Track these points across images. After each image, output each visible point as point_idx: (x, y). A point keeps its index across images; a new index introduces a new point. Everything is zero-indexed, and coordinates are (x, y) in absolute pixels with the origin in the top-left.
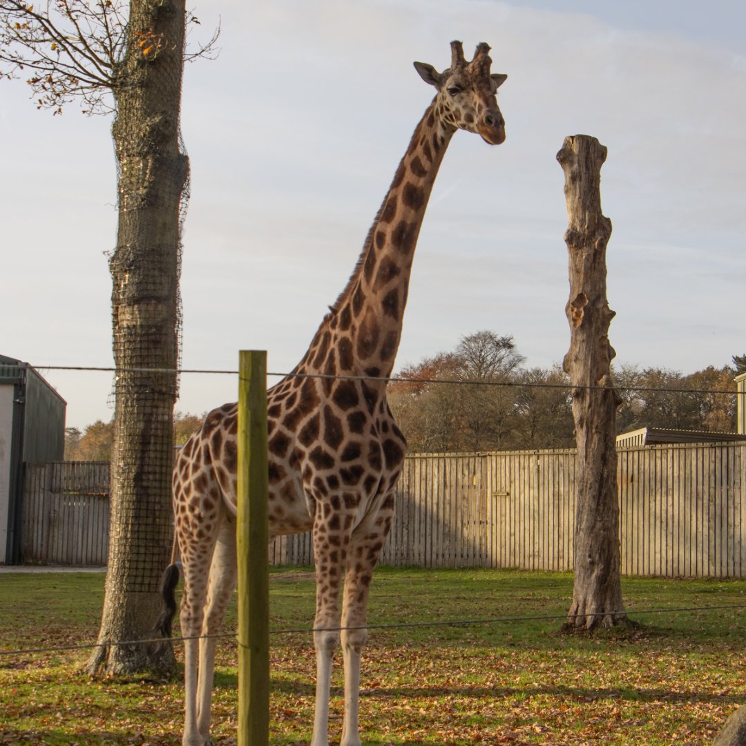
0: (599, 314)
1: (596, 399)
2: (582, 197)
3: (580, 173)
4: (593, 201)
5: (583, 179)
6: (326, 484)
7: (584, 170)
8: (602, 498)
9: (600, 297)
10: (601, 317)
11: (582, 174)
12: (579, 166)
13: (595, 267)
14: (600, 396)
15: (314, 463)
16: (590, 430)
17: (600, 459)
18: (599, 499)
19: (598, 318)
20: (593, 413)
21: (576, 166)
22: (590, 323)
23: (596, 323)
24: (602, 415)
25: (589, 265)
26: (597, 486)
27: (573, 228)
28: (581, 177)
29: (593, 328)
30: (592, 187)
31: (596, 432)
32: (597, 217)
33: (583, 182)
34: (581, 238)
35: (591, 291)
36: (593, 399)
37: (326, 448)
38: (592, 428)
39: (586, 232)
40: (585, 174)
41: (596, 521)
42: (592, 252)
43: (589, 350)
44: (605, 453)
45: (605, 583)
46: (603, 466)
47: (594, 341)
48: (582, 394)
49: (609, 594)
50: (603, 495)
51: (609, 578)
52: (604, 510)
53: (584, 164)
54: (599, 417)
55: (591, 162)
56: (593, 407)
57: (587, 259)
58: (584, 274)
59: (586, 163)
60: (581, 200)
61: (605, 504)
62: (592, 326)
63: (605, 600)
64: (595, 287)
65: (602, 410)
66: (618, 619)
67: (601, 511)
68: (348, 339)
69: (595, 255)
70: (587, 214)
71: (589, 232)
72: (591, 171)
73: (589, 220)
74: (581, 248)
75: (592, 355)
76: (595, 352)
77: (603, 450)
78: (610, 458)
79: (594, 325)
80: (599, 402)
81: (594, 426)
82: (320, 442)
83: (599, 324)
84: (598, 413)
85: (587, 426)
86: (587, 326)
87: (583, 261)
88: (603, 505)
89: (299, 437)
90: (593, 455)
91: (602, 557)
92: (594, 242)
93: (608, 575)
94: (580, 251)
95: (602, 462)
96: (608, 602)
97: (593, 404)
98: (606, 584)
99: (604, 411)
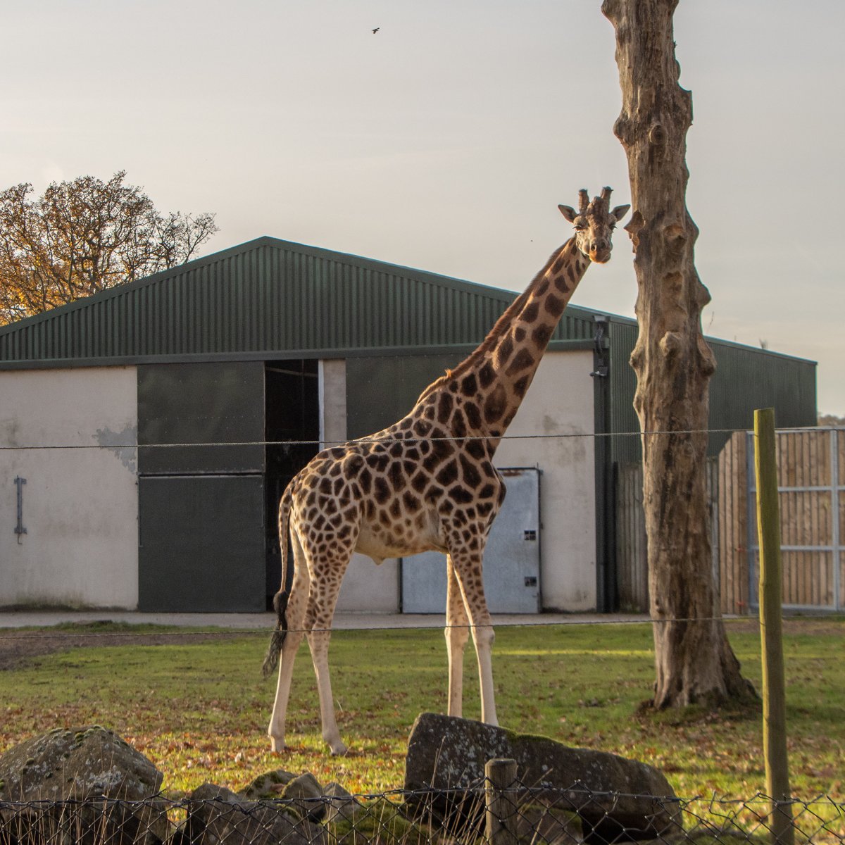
0: (660, 241)
1: (658, 369)
2: (632, 65)
3: (629, 29)
4: (648, 69)
5: (633, 38)
6: (466, 515)
7: (634, 24)
8: (666, 515)
9: (663, 215)
10: (663, 245)
11: (632, 31)
12: (629, 20)
13: (652, 170)
14: (662, 365)
15: (454, 499)
16: (649, 416)
17: (662, 458)
18: (662, 518)
19: (661, 247)
20: (652, 391)
21: (624, 19)
22: (649, 254)
23: (658, 253)
24: (665, 393)
25: (644, 167)
26: (659, 499)
27: (624, 115)
28: (630, 37)
29: (653, 263)
30: (646, 49)
31: (656, 418)
32: (654, 94)
33: (632, 43)
34: (633, 128)
35: (649, 206)
36: (654, 368)
37: (465, 487)
38: (651, 413)
39: (638, 120)
40: (636, 29)
41: (659, 550)
42: (647, 148)
43: (649, 295)
44: (669, 448)
45: (680, 642)
46: (667, 469)
47: (654, 282)
48: (640, 363)
49: (687, 659)
50: (667, 511)
51: (686, 635)
52: (670, 534)
53: (634, 16)
54: (661, 395)
55: (645, 10)
56: (652, 382)
57: (641, 159)
58: (638, 182)
59: (637, 13)
60: (631, 70)
61: (671, 525)
62: (651, 261)
63: (683, 666)
64: (655, 199)
65: (665, 385)
66: (699, 696)
67: (666, 536)
68: (474, 405)
69: (651, 152)
70: (639, 91)
71: (641, 118)
72: (644, 26)
73: (642, 99)
74: (633, 144)
75: (651, 303)
76: (656, 299)
77: (666, 444)
78: (679, 457)
79: (654, 258)
80: (661, 372)
81: (654, 409)
82: (460, 482)
83: (661, 254)
84: (660, 389)
85: (645, 409)
86: (644, 260)
87: (636, 164)
88: (669, 527)
89: (436, 478)
90: (653, 452)
91: (673, 603)
92: (648, 133)
93: (685, 630)
94: (633, 148)
95: (665, 463)
96: (686, 671)
97: (653, 376)
98: (683, 643)
99: (669, 386)
